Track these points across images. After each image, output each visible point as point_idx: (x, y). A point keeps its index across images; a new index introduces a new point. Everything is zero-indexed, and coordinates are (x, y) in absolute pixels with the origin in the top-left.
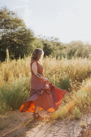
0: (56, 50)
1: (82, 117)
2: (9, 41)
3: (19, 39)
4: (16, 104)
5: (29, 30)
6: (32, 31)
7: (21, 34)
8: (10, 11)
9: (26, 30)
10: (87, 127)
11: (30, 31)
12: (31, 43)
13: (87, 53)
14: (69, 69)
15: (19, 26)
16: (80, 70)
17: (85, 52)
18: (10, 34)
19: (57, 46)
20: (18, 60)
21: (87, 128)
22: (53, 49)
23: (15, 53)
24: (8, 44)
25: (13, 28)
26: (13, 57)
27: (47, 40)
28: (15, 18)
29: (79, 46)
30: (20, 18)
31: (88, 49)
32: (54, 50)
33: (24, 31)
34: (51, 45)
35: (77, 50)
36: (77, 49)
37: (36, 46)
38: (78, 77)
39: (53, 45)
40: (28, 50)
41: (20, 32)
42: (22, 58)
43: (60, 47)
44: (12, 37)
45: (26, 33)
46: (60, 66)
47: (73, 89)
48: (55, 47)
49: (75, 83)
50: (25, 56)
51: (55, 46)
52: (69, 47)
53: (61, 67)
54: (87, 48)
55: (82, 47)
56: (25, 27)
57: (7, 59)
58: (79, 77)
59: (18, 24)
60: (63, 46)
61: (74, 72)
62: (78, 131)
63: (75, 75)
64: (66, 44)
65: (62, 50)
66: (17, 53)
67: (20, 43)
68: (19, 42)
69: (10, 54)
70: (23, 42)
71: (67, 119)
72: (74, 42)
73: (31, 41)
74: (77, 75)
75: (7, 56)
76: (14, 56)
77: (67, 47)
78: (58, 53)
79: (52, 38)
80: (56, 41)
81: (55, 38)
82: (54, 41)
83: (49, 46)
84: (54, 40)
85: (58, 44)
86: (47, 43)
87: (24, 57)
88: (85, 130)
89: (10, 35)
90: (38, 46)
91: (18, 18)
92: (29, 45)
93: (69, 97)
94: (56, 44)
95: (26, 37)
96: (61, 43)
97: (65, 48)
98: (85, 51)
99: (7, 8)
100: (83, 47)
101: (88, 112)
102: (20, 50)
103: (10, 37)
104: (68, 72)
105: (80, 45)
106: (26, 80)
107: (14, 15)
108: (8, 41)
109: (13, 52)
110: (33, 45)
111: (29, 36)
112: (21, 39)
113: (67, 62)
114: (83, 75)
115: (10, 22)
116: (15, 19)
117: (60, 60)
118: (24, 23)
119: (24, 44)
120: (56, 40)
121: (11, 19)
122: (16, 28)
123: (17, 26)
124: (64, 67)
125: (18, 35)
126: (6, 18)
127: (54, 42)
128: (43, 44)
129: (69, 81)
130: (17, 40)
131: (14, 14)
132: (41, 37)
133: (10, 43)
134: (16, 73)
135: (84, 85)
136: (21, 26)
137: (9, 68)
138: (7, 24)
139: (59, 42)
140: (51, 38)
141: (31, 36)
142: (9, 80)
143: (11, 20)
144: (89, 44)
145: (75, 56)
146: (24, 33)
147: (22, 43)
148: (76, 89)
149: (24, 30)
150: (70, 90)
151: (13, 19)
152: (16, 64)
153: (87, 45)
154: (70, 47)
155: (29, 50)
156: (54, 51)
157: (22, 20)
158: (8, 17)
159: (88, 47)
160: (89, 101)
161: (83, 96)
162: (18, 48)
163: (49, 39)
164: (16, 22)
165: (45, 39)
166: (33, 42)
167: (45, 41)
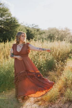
0: (37, 35)
3: (6, 25)
6: (17, 19)
7: (7, 21)
11: (15, 19)
12: (16, 29)
15: (5, 14)
19: (37, 32)
20: (6, 43)
22: (34, 34)
23: (3, 37)
25: (1, 16)
27: (29, 27)
28: (2, 8)
30: (6, 8)
32: (35, 35)
33: (10, 19)
34: (32, 31)
38: (60, 58)
39: (34, 31)
41: (6, 19)
43: (39, 32)
45: (12, 21)
51: (36, 32)
56: (11, 15)
60: (42, 32)
65: (41, 35)
67: (7, 29)
70: (9, 28)
73: (16, 27)
76: (2, 39)
79: (33, 25)
81: (35, 25)
82: (34, 28)
83: (31, 31)
84: (34, 27)
85: (38, 30)
86: (29, 29)
87: (11, 40)
94: (36, 30)
95: (12, 24)
96: (41, 29)
97: (44, 33)
102: (7, 35)
107: (2, 5)
109: (1, 37)
110: (18, 31)
111: (15, 23)
112: (8, 26)
116: (3, 8)
118: (10, 12)
119: (10, 30)
125: (5, 22)
128: (26, 30)
132: (23, 24)
136: (7, 15)
145: (55, 39)
152: (4, 47)
155: (15, 35)
157: (8, 9)
162: (5, 33)
163: (30, 26)
164: (3, 11)
165: (27, 26)
166: (18, 28)
167: (27, 28)
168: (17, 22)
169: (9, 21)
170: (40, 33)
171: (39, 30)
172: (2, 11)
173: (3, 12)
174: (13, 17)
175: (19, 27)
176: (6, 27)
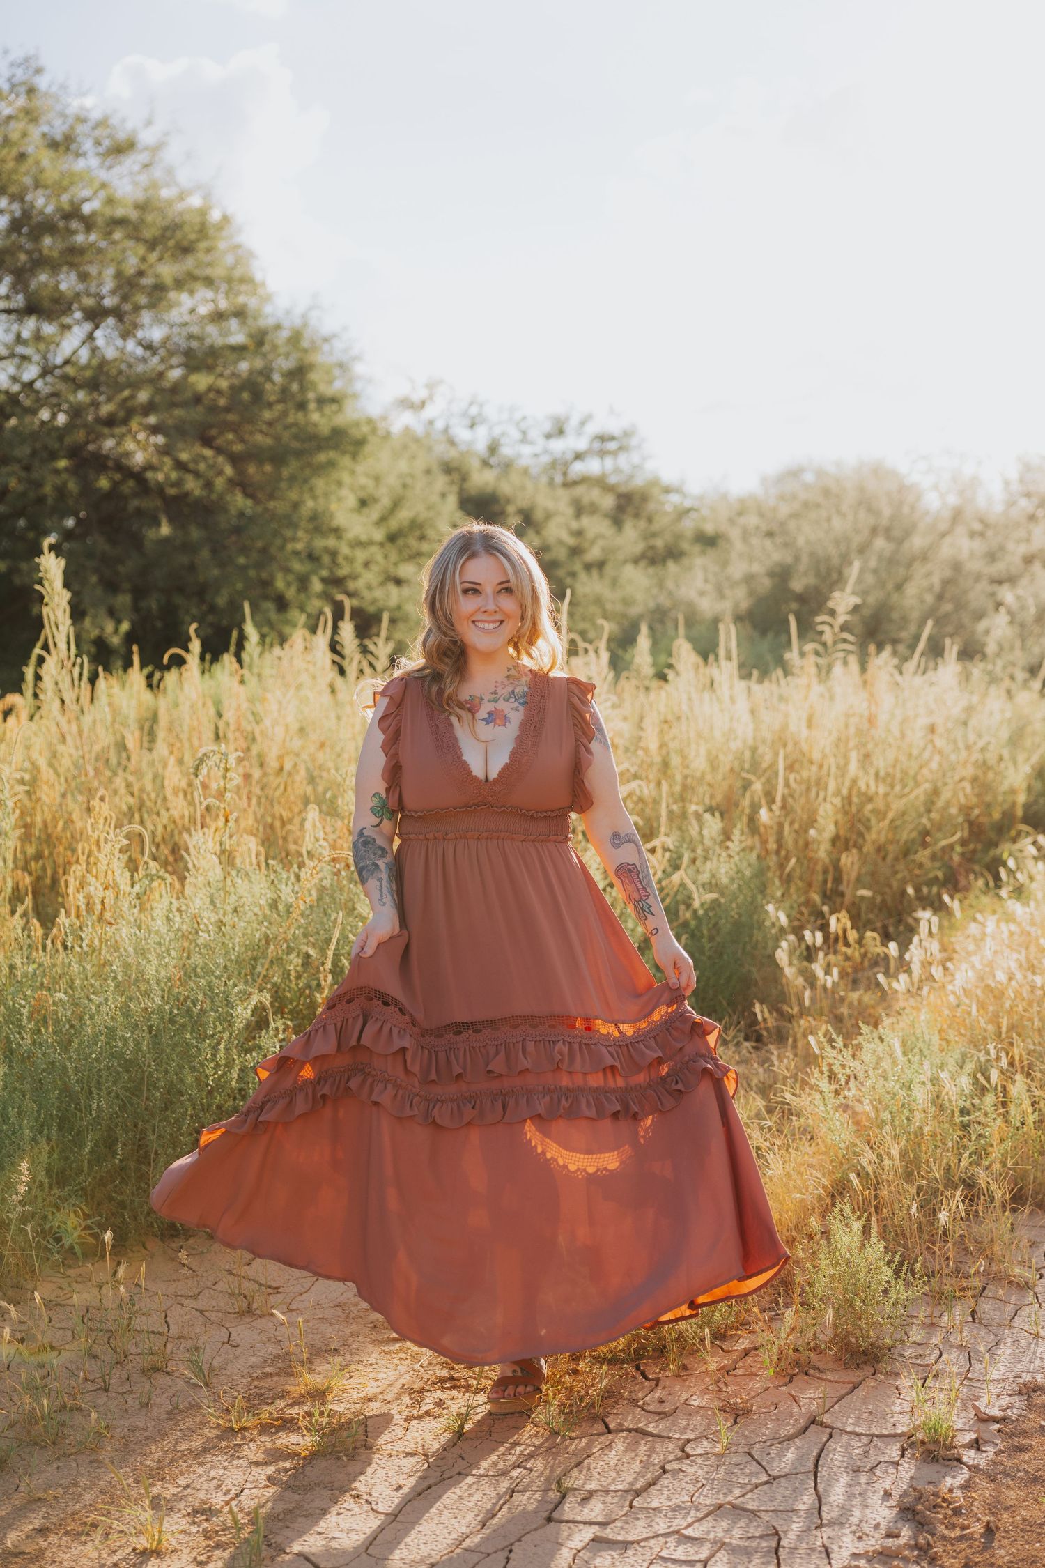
0: (609, 570)
1: (916, 1335)
2: (62, 463)
3: (176, 433)
5: (297, 336)
6: (338, 345)
7: (201, 381)
8: (82, 120)
9: (260, 339)
10: (976, 1445)
11: (314, 348)
12: (320, 484)
13: (960, 605)
14: (758, 786)
15: (179, 284)
16: (879, 803)
17: (940, 597)
18: (74, 383)
19: (617, 522)
20: (171, 677)
21: (969, 1456)
22: (575, 551)
23: (139, 593)
24: (61, 491)
25: (117, 313)
26: (115, 641)
27: (506, 451)
28: (140, 196)
29: (874, 531)
30: (195, 201)
31: (974, 566)
32: (588, 567)
33: (240, 350)
34: (549, 516)
35: (854, 571)
36: (846, 560)
37: (383, 520)
38: (859, 882)
39: (570, 511)
40: (287, 570)
41: (188, 353)
42: (215, 659)
43: (648, 537)
44: (106, 409)
45: (266, 373)
46: (653, 745)
47: (804, 1012)
48: (590, 534)
49: (831, 942)
50: (250, 629)
51: (596, 526)
52: (755, 541)
53: (666, 764)
54: (962, 546)
55: (907, 534)
56: (252, 303)
57: (51, 668)
58: (872, 878)
59: (167, 271)
60: (688, 525)
61: (812, 822)
62: (875, 1499)
63: (822, 852)
64: (724, 497)
65: (672, 566)
66: (153, 603)
67: (192, 485)
68: (180, 466)
69: (77, 613)
70: (229, 471)
71: (746, 1353)
72: (809, 477)
73: (322, 457)
74: (848, 860)
75: (47, 630)
76: (125, 626)
77: (735, 534)
78: (627, 602)
79: (559, 431)
80: (609, 463)
81: (592, 429)
82: (578, 468)
83: (527, 518)
84: (579, 456)
85: (628, 505)
86: (505, 488)
87: (242, 638)
88: (953, 1481)
89: (82, 396)
90: (403, 516)
91: (165, 193)
92: (296, 506)
93: (760, 1103)
94: (608, 502)
95: (267, 415)
96: (667, 490)
97: (708, 541)
98: (936, 580)
99: (42, 83)
100: (917, 542)
101: (977, 1282)
102: (192, 568)
103: (76, 412)
104: (752, 821)
105: (887, 512)
106: (274, 905)
107: (131, 163)
108: (54, 456)
109: (111, 586)
110: (342, 512)
111: (302, 406)
112: (207, 442)
113: (742, 706)
114: (923, 856)
115: (80, 238)
116: (142, 207)
117: (662, 677)
118: (242, 255)
119: (239, 501)
120: (602, 454)
121: (87, 208)
122: (152, 306)
123: (159, 289)
124: (699, 764)
125: (174, 396)
126: (41, 202)
127: (584, 480)
128: (452, 500)
129: (761, 925)
130: (165, 451)
131: (121, 149)
132: (429, 412)
133: (73, 486)
134: (155, 825)
135: (937, 972)
136: (204, 293)
137: (66, 762)
138: (40, 262)
139: (639, 482)
140: (548, 436)
141: (322, 401)
142: (75, 898)
143: (88, 223)
144: (981, 502)
145: (828, 637)
146: (244, 366)
147: (219, 483)
148: (844, 1010)
149: (238, 337)
150: (771, 1023)
151: (110, 201)
152: (149, 727)
153: (957, 516)
154: (770, 534)
155: (297, 566)
156: (583, 576)
157: (215, 216)
158: (59, 188)
159: (972, 534)
160: (996, 1153)
161: (922, 1096)
162: (166, 540)
163: (524, 439)
164: (152, 245)
165: (481, 446)
166: (346, 477)
167: (475, 464)
168: (338, 385)
169: (224, 384)
170: (659, 543)
171: (651, 506)
172: (141, 250)
173: (153, 257)
174: (278, 327)
175: (360, 469)
176: (184, 456)
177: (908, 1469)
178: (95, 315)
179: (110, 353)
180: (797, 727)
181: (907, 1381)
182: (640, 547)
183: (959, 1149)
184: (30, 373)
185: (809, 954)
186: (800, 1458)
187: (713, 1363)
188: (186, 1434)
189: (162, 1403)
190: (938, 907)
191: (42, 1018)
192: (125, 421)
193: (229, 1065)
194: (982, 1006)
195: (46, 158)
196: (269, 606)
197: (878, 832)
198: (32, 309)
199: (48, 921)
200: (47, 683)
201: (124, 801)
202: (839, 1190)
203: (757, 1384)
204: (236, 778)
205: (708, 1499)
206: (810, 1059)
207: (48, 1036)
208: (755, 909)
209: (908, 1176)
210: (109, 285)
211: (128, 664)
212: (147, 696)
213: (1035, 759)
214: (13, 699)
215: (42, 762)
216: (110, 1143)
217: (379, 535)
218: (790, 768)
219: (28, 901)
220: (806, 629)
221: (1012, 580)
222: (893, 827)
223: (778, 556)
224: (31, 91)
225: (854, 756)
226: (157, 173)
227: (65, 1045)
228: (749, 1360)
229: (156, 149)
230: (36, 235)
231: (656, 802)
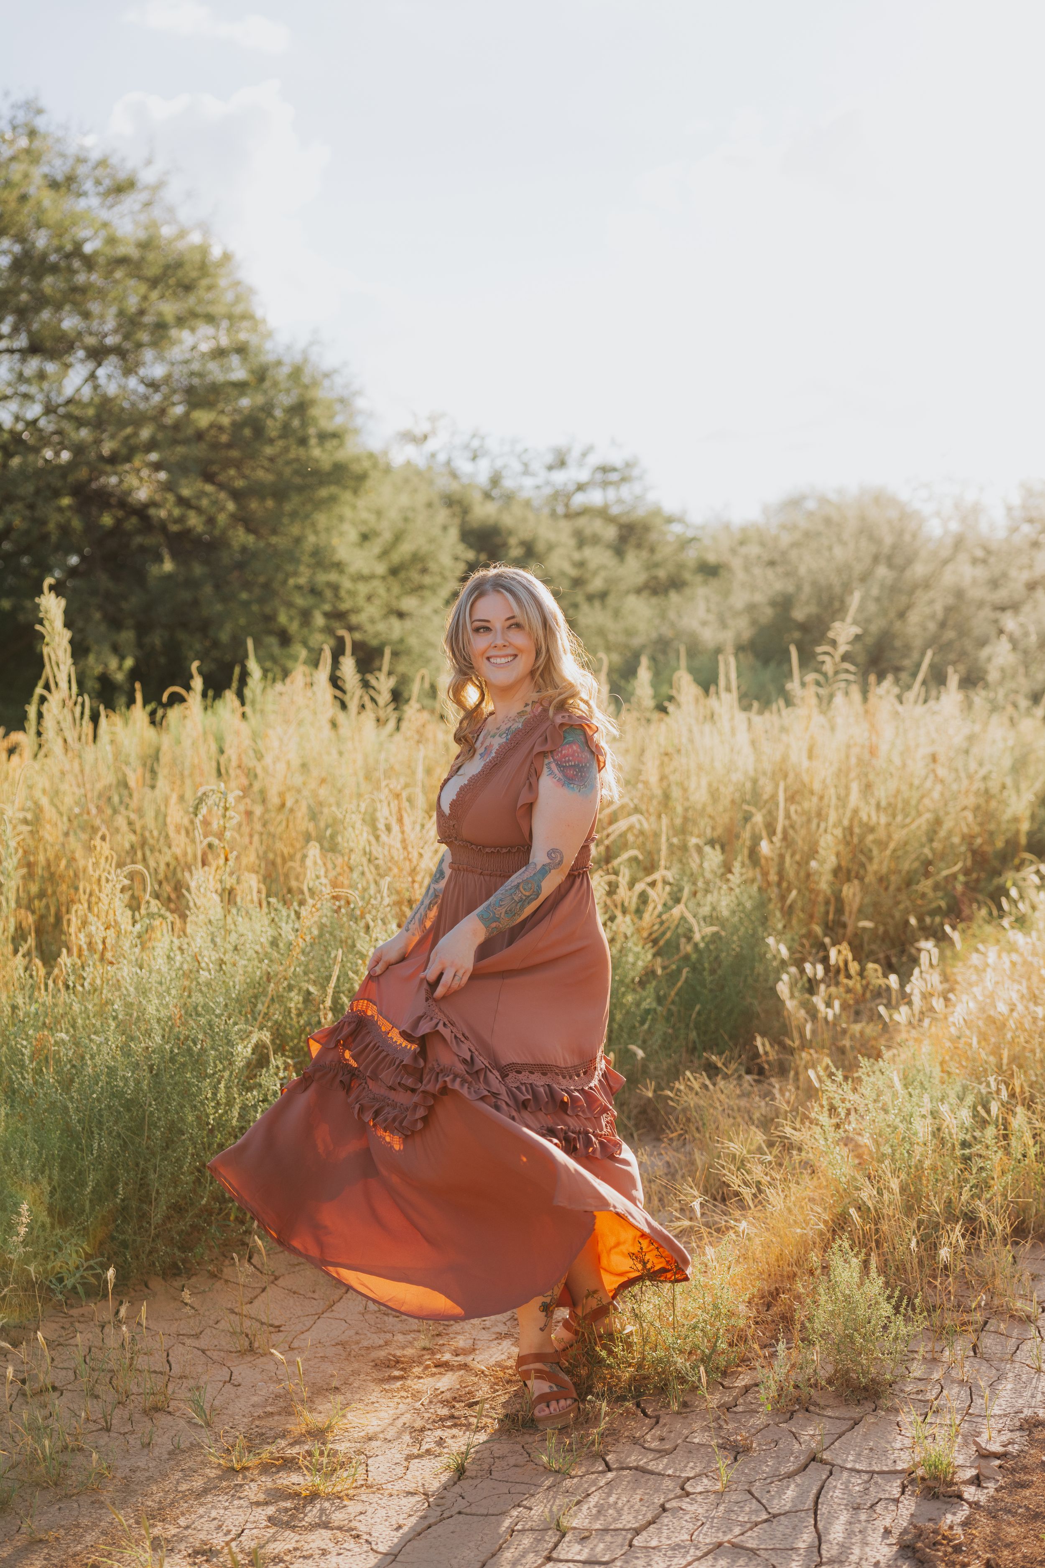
0: (611, 600)
1: (917, 1370)
2: (66, 501)
3: (179, 468)
4: (157, 1215)
5: (296, 373)
6: (338, 380)
7: (203, 418)
8: (81, 160)
9: (261, 375)
10: (977, 1481)
11: (315, 383)
12: (321, 519)
13: (963, 632)
14: (758, 818)
15: (181, 321)
16: (881, 833)
17: (943, 625)
18: (80, 422)
19: (619, 553)
20: (174, 714)
21: (970, 1492)
23: (143, 629)
24: (65, 529)
25: (119, 351)
26: (120, 677)
27: (508, 483)
28: (142, 235)
29: (876, 559)
30: (195, 238)
31: (976, 593)
32: (590, 598)
33: (241, 387)
34: (551, 547)
35: (855, 600)
36: (847, 588)
37: (385, 554)
38: (861, 913)
39: (572, 542)
40: (290, 605)
41: (190, 391)
42: (218, 695)
43: (652, 566)
44: (107, 448)
45: (268, 409)
46: (653, 778)
47: (805, 1045)
48: (592, 565)
49: (834, 974)
50: (253, 666)
51: (598, 557)
52: (757, 571)
53: (667, 796)
54: (965, 574)
55: (909, 561)
56: (255, 341)
57: (54, 708)
58: (875, 910)
59: (169, 309)
60: (691, 555)
61: (813, 852)
62: (875, 1538)
63: (824, 884)
64: (727, 527)
65: (674, 596)
66: (156, 639)
67: (194, 521)
68: (182, 502)
69: (79, 650)
70: (231, 506)
71: (747, 1389)
72: (811, 505)
73: (323, 492)
74: (851, 892)
75: (47, 670)
76: (129, 663)
77: (736, 564)
78: (630, 633)
79: (561, 463)
80: (611, 494)
81: (594, 460)
82: (579, 500)
83: (531, 549)
84: (581, 487)
85: (631, 534)
86: (507, 521)
87: (245, 675)
88: (953, 1519)
89: (84, 433)
90: (406, 549)
91: (167, 231)
92: (298, 541)
93: (759, 1137)
94: (610, 533)
95: (269, 451)
96: (670, 520)
97: (710, 571)
98: (939, 608)
99: (42, 123)
100: (919, 570)
101: (978, 1317)
102: (196, 603)
103: (79, 450)
104: (753, 854)
105: (889, 540)
106: (274, 943)
107: (131, 202)
108: (57, 494)
109: (115, 623)
110: (344, 546)
111: (303, 441)
112: (209, 478)
113: (743, 738)
114: (925, 885)
115: (83, 278)
116: (145, 245)
117: (662, 709)
118: (243, 293)
119: (241, 537)
120: (605, 484)
121: (88, 248)
122: (154, 344)
123: (161, 327)
124: (700, 795)
125: (175, 433)
126: (41, 240)
127: (585, 511)
128: (454, 533)
129: (762, 957)
130: (169, 487)
131: (122, 188)
132: (431, 445)
133: (77, 523)
134: (160, 861)
135: (938, 1004)
136: (205, 330)
137: (68, 800)
138: (41, 301)
139: (640, 513)
140: (550, 468)
141: (324, 437)
142: (78, 939)
143: (89, 262)
144: (983, 527)
145: (829, 667)
146: (245, 402)
147: (221, 518)
148: (847, 1043)
149: (239, 374)
150: (773, 1056)
151: (112, 241)
152: (151, 764)
153: (959, 543)
154: (772, 563)
155: (300, 601)
156: (585, 607)
157: (216, 252)
158: (60, 230)
159: (975, 561)
160: (997, 1187)
161: (922, 1129)
162: (169, 577)
163: (527, 471)
164: (154, 283)
165: (483, 478)
166: (347, 512)
167: (476, 497)
168: (339, 420)
169: (225, 421)
170: (662, 574)
171: (653, 536)
172: (143, 288)
173: (154, 295)
174: (279, 363)
175: (361, 503)
176: (186, 492)
177: (908, 1506)
178: (97, 354)
179: (112, 389)
180: (798, 757)
181: (908, 1417)
182: (641, 578)
183: (961, 1181)
184: (34, 411)
185: (811, 987)
186: (801, 1495)
187: (714, 1400)
188: (187, 1475)
189: (163, 1443)
190: (941, 938)
191: (43, 1056)
192: (128, 459)
193: (230, 1103)
194: (983, 1037)
195: (47, 198)
196: (272, 641)
197: (879, 864)
198: (35, 349)
199: (49, 958)
200: (49, 723)
201: (127, 839)
202: (840, 1224)
203: (758, 1421)
204: (235, 817)
205: (707, 1538)
206: (811, 1093)
207: (50, 1076)
208: (755, 942)
209: (909, 1210)
210: (110, 324)
211: (131, 701)
212: (150, 733)
213: (1038, 785)
214: (17, 737)
215: (44, 801)
216: (112, 1183)
217: (381, 569)
218: (791, 799)
219: (31, 941)
220: (808, 659)
221: (1014, 607)
222: (895, 857)
223: (779, 585)
224: (32, 134)
225: (855, 787)
226: (157, 212)
227: (66, 1084)
228: (750, 1397)
229: (158, 186)
230: (38, 277)
231: (657, 835)
